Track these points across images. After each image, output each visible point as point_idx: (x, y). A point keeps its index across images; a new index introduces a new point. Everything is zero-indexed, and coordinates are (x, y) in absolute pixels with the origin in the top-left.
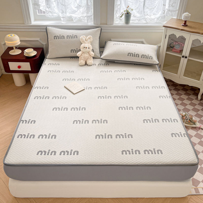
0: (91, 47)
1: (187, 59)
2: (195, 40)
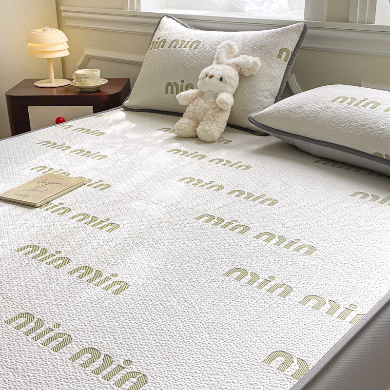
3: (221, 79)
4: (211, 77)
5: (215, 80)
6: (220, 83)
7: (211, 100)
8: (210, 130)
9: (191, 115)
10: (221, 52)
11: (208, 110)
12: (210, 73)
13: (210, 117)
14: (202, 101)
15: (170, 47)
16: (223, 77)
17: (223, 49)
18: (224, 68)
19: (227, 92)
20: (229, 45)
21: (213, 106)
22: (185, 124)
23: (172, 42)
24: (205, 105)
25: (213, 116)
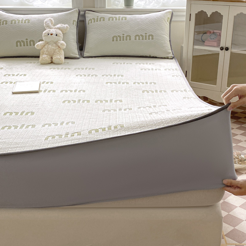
0: (60, 34)
1: (229, 51)
2: (238, 15)
3: (57, 35)
4: (51, 34)
5: (54, 36)
6: (57, 37)
7: (54, 45)
8: (60, 58)
9: (47, 53)
10: (49, 23)
11: (55, 49)
12: (50, 33)
13: (58, 52)
14: (50, 46)
15: (12, 23)
16: (58, 34)
17: (49, 22)
18: (55, 30)
19: (60, 40)
20: (50, 20)
21: (57, 48)
22: (46, 57)
23: (12, 21)
24: (52, 47)
25: (59, 52)
